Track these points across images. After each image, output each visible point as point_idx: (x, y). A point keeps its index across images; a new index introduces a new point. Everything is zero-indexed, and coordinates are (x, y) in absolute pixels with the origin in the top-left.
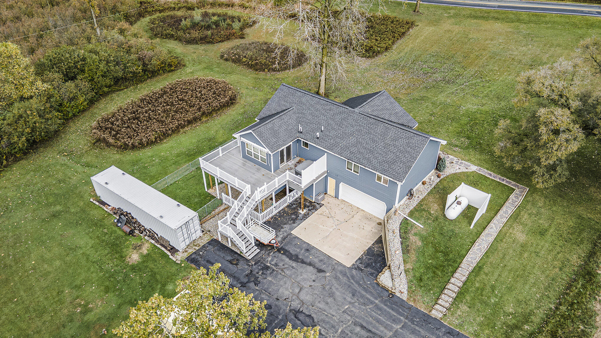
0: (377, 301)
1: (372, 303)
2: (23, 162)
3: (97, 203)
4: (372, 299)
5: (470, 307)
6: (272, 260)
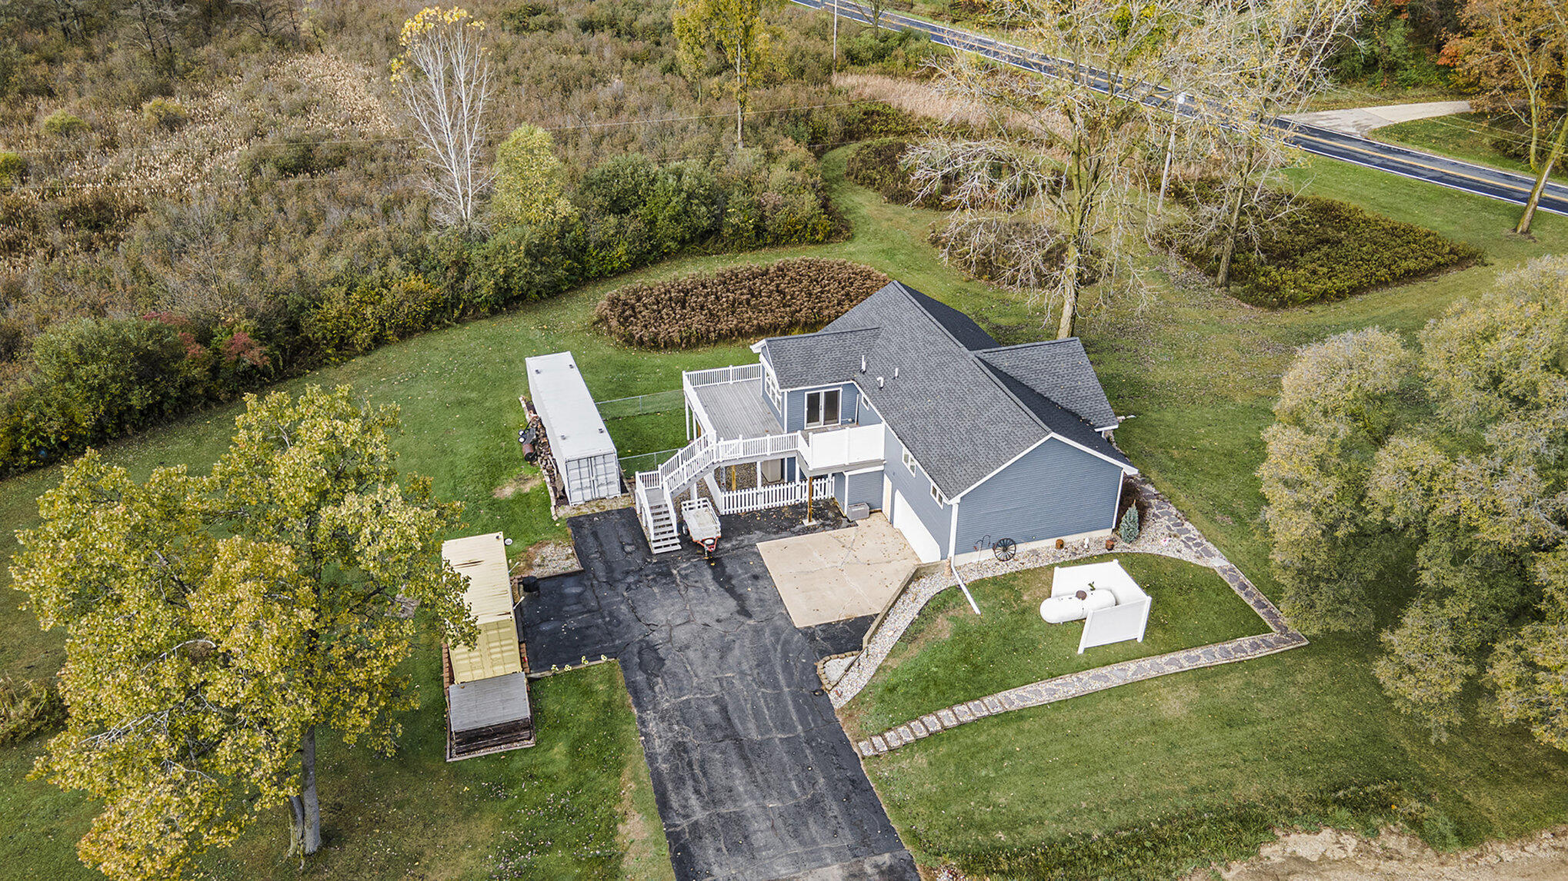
0: (786, 690)
1: (776, 686)
2: (485, 322)
3: (524, 405)
4: (783, 682)
5: (931, 764)
6: (685, 569)
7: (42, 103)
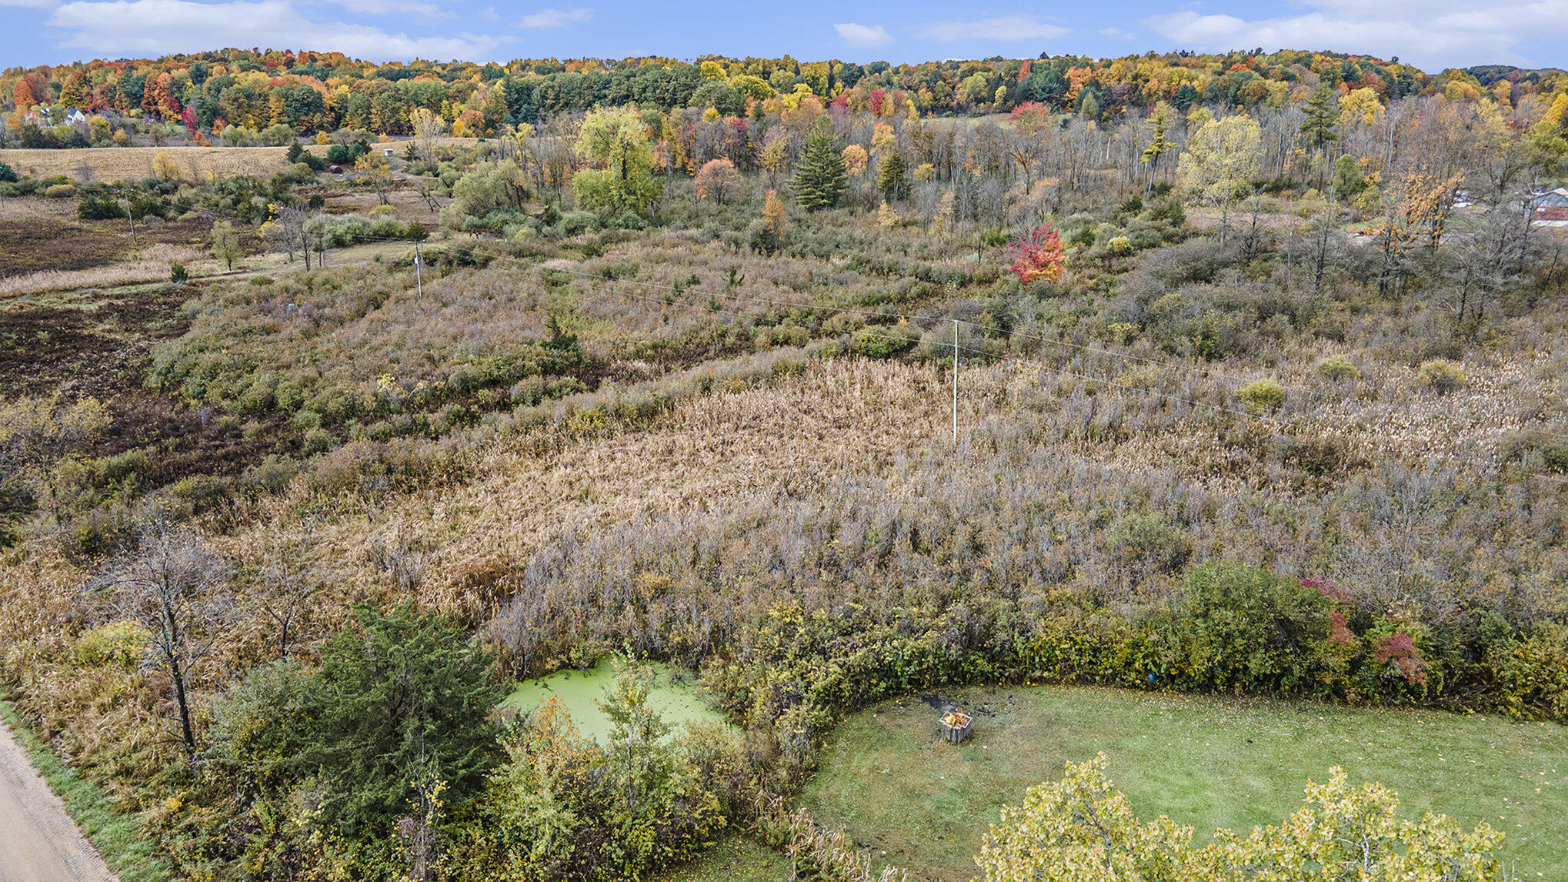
7: (1329, 345)
